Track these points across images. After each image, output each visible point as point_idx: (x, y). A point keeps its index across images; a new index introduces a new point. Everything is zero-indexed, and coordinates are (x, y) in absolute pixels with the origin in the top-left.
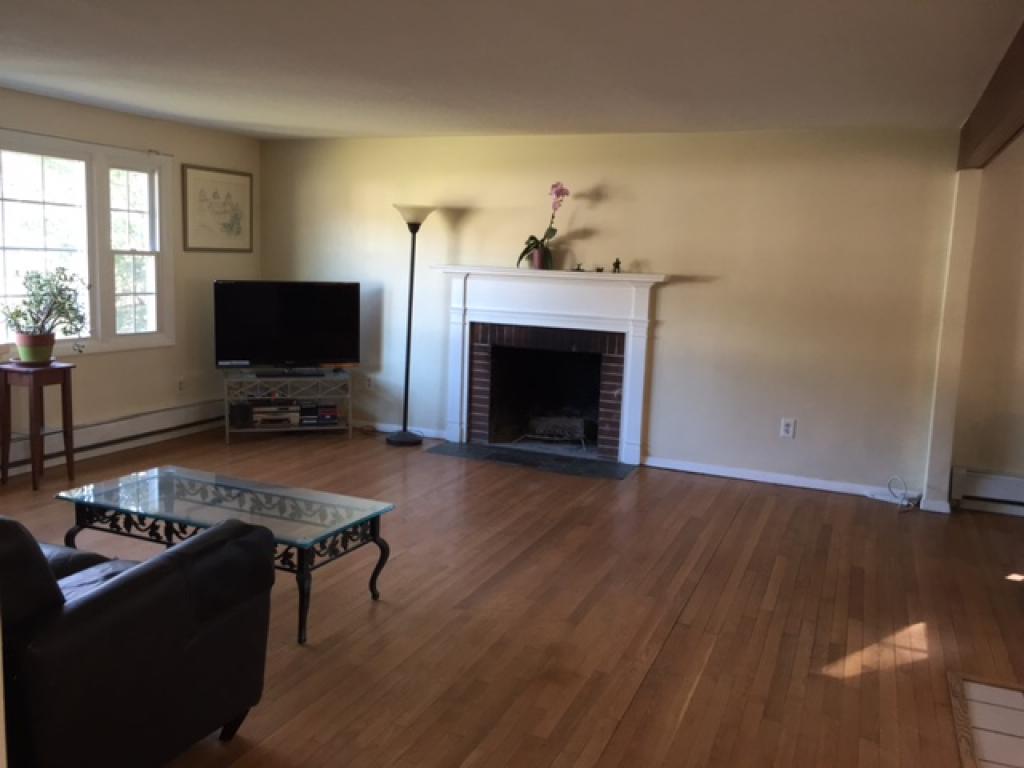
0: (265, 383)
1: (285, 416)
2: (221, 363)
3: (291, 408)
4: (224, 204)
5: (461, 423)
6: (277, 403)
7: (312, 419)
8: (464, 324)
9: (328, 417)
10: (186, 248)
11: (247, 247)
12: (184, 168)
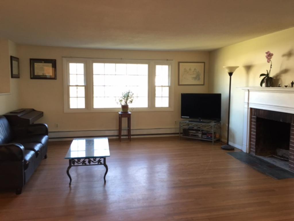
0: (198, 124)
1: (197, 134)
2: (182, 117)
3: (199, 132)
4: (193, 72)
5: (247, 145)
6: (196, 130)
7: (205, 136)
8: (248, 108)
9: (209, 136)
10: (179, 85)
11: (202, 83)
12: (179, 63)
